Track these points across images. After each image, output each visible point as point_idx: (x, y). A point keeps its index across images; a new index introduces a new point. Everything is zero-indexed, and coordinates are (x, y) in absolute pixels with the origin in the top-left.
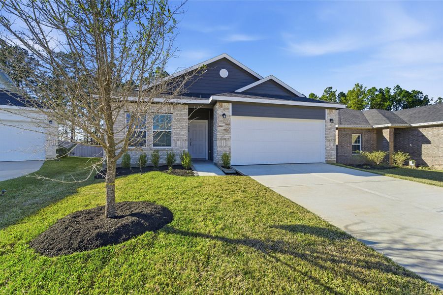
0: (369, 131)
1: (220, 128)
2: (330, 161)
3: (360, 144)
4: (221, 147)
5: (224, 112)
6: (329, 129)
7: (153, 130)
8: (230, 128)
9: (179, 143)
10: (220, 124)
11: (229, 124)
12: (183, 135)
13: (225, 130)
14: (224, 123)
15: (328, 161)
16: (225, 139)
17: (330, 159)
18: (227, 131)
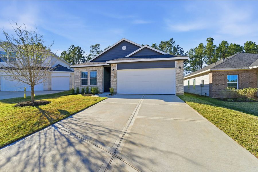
0: (248, 72)
1: (112, 76)
2: (178, 93)
3: (238, 83)
4: (112, 85)
5: (114, 69)
6: (178, 73)
7: (90, 78)
8: (116, 76)
9: (99, 83)
10: (112, 74)
11: (116, 74)
12: (101, 80)
13: (114, 77)
14: (114, 73)
15: (177, 93)
16: (114, 81)
17: (179, 93)
18: (115, 77)
